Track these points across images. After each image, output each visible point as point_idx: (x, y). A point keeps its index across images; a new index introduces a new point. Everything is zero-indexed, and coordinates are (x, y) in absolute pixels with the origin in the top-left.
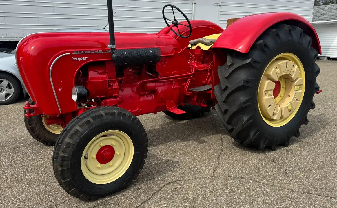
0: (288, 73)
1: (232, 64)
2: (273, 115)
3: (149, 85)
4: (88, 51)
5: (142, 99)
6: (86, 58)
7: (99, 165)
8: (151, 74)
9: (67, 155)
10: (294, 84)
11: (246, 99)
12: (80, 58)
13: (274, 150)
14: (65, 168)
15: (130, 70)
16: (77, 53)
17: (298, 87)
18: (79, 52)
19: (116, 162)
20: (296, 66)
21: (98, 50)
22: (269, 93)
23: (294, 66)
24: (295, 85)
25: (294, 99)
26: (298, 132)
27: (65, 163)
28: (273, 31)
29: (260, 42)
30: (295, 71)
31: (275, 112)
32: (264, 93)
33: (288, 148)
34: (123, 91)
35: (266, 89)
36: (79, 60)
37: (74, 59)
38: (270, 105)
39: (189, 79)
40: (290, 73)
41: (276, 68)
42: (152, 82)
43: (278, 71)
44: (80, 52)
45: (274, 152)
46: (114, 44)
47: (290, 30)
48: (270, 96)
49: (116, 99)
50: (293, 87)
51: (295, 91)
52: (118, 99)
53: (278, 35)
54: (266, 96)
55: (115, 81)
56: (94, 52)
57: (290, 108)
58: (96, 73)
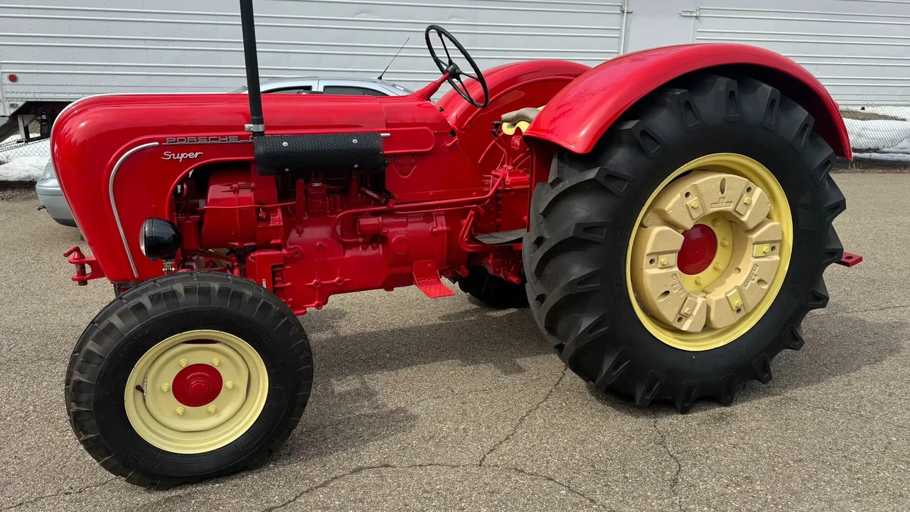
0: (730, 208)
1: (558, 181)
2: (680, 320)
3: (364, 221)
4: (203, 138)
5: (349, 254)
6: (197, 154)
7: (180, 408)
8: (376, 196)
9: (88, 379)
10: (751, 239)
11: (587, 271)
12: (183, 155)
13: (684, 411)
14: (84, 409)
15: (316, 185)
16: (176, 141)
17: (766, 248)
18: (180, 140)
19: (225, 405)
20: (758, 191)
21: (228, 136)
22: (663, 259)
23: (749, 189)
24: (754, 241)
25: (749, 277)
26: (766, 368)
27: (84, 397)
28: (674, 95)
29: (630, 125)
30: (753, 203)
31: (686, 310)
32: (646, 260)
33: (729, 409)
34: (300, 233)
35: (652, 249)
36: (181, 158)
37: (168, 155)
38: (667, 293)
39: (472, 212)
40: (737, 209)
41: (687, 195)
42: (375, 214)
43: (692, 201)
44: (183, 140)
45: (680, 416)
46: (260, 122)
47: (732, 94)
48: (664, 267)
49: (279, 252)
50: (750, 246)
51: (756, 257)
52: (284, 251)
53: (688, 104)
54: (653, 267)
55: (274, 210)
56: (217, 139)
57: (737, 302)
58: (228, 188)
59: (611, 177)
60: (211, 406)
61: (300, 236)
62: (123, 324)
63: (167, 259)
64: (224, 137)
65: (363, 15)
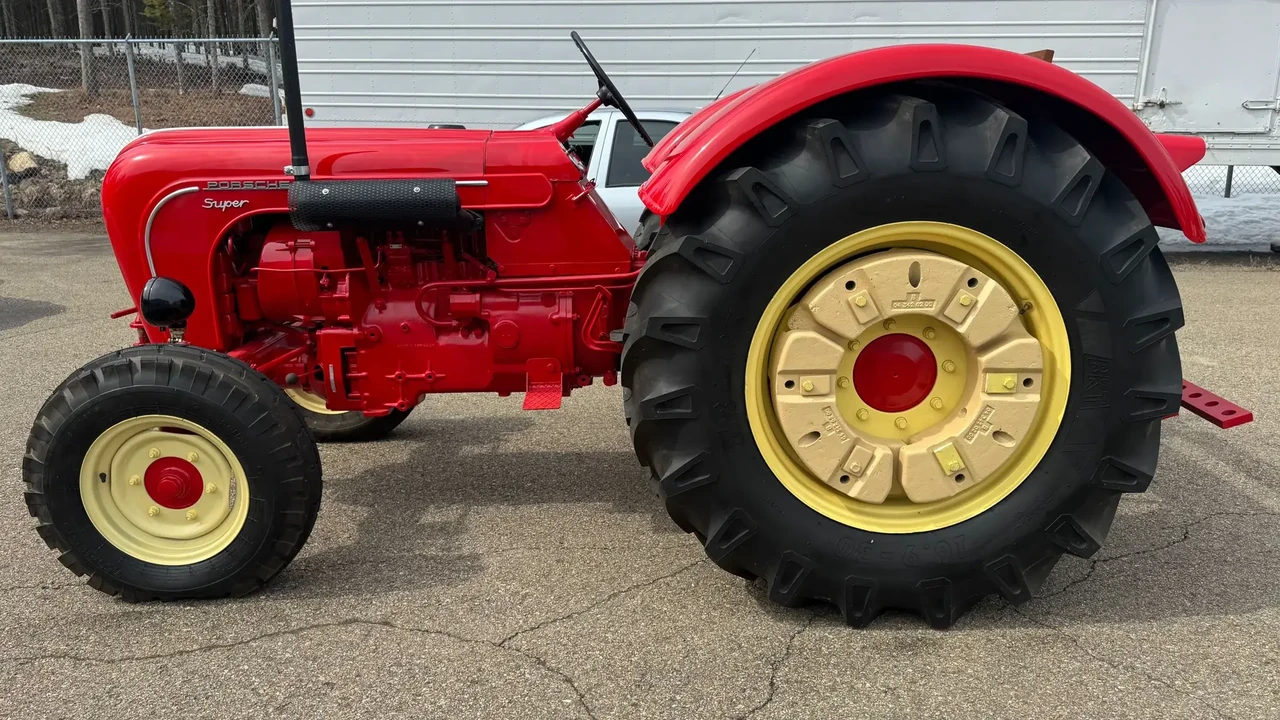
0: (931, 310)
2: (844, 479)
3: (456, 299)
4: (249, 182)
5: (443, 340)
6: (242, 202)
9: (38, 457)
10: (981, 363)
12: (226, 203)
13: (857, 624)
15: (395, 246)
16: (218, 186)
17: (1009, 379)
18: (222, 185)
20: (991, 285)
21: (278, 180)
22: (806, 382)
23: (972, 282)
26: (1014, 580)
28: (815, 129)
30: (979, 305)
31: (852, 465)
32: (779, 381)
33: (939, 634)
34: (382, 308)
35: (784, 365)
36: (224, 207)
37: (210, 203)
38: (816, 434)
39: (600, 295)
40: (946, 313)
41: (850, 285)
42: (473, 290)
43: (858, 296)
44: (226, 185)
45: (846, 631)
46: (304, 163)
47: (925, 126)
48: (808, 394)
49: (350, 332)
50: (981, 375)
51: (990, 394)
52: (355, 331)
53: (837, 143)
54: (793, 393)
55: (342, 276)
56: (265, 184)
57: (953, 463)
58: (283, 246)
59: (705, 251)
60: (190, 511)
61: (380, 312)
62: (73, 398)
63: (175, 327)
64: (272, 181)
65: (729, 19)
